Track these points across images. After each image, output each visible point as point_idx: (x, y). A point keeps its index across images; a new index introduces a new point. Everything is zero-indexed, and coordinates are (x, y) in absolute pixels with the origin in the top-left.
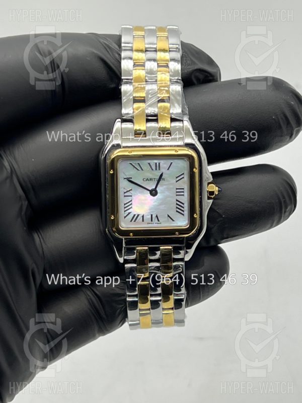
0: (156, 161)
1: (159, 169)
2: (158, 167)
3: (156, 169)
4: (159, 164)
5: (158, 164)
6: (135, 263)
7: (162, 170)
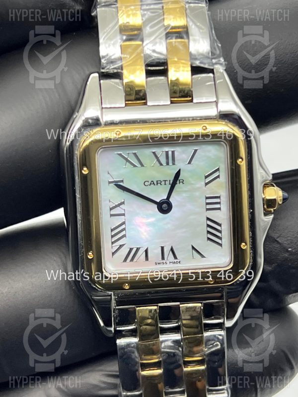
0: (166, 149)
1: (174, 164)
2: (171, 159)
3: (168, 164)
4: (173, 152)
5: (170, 153)
6: (135, 336)
7: (179, 165)
